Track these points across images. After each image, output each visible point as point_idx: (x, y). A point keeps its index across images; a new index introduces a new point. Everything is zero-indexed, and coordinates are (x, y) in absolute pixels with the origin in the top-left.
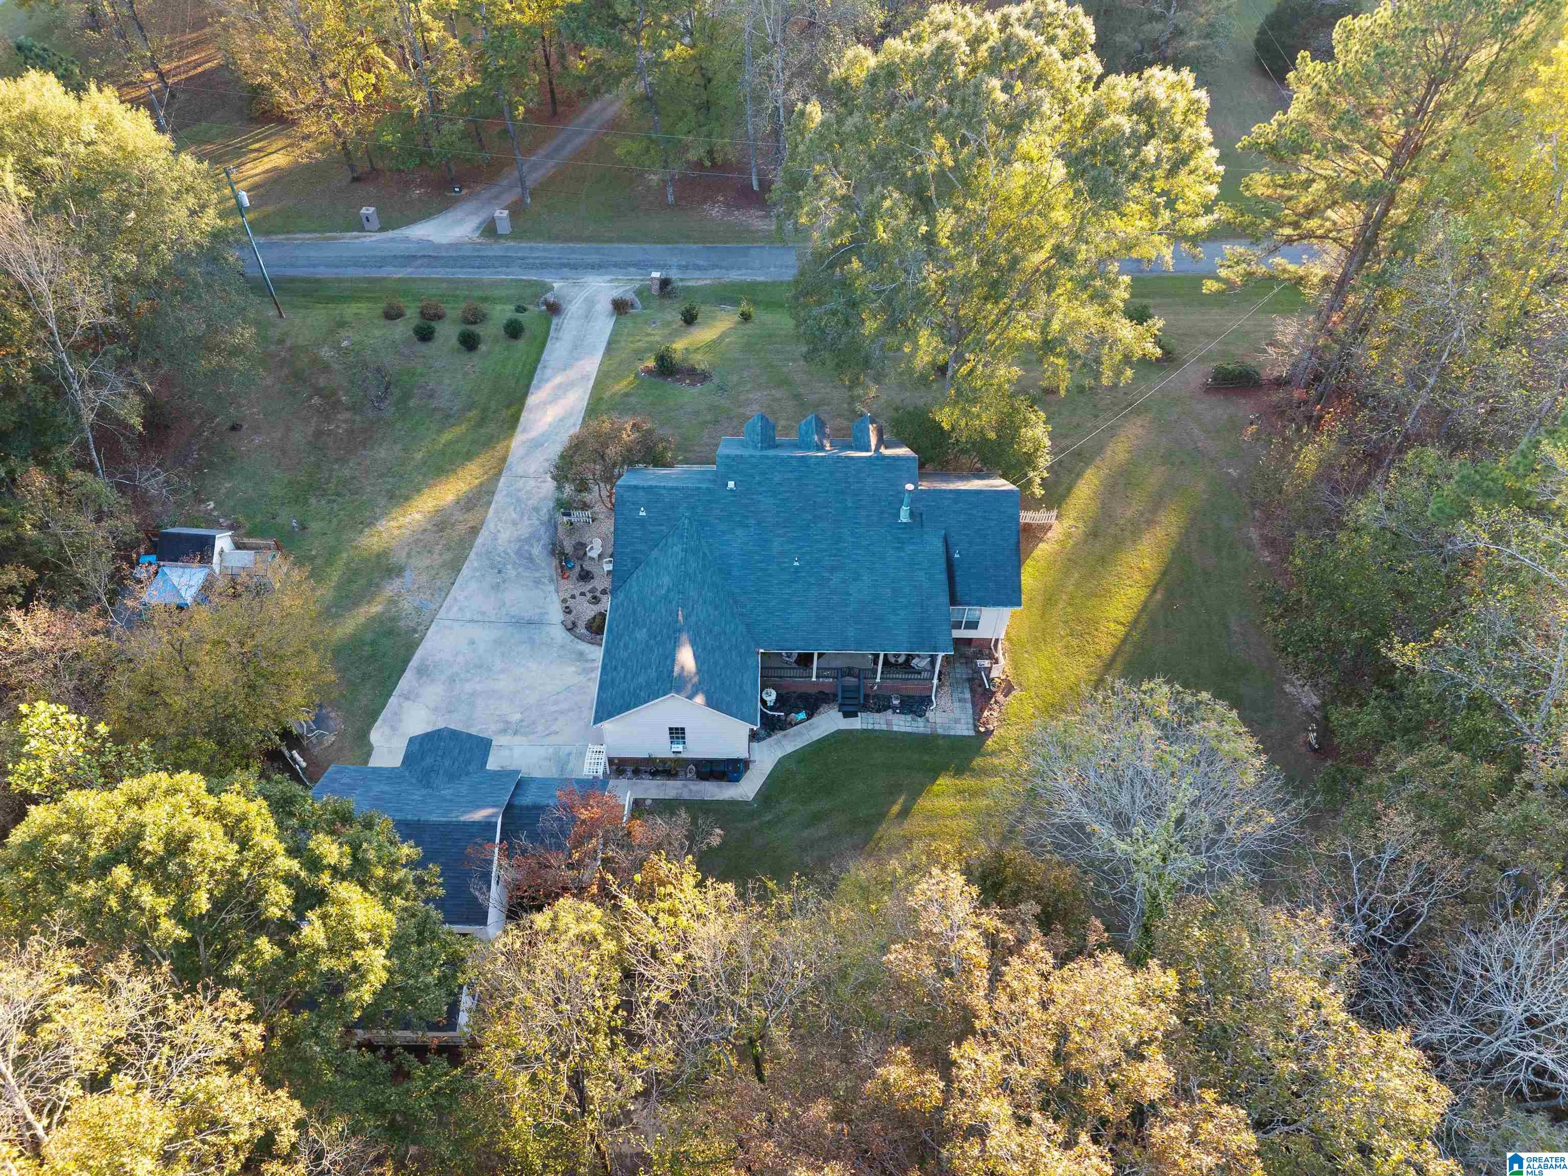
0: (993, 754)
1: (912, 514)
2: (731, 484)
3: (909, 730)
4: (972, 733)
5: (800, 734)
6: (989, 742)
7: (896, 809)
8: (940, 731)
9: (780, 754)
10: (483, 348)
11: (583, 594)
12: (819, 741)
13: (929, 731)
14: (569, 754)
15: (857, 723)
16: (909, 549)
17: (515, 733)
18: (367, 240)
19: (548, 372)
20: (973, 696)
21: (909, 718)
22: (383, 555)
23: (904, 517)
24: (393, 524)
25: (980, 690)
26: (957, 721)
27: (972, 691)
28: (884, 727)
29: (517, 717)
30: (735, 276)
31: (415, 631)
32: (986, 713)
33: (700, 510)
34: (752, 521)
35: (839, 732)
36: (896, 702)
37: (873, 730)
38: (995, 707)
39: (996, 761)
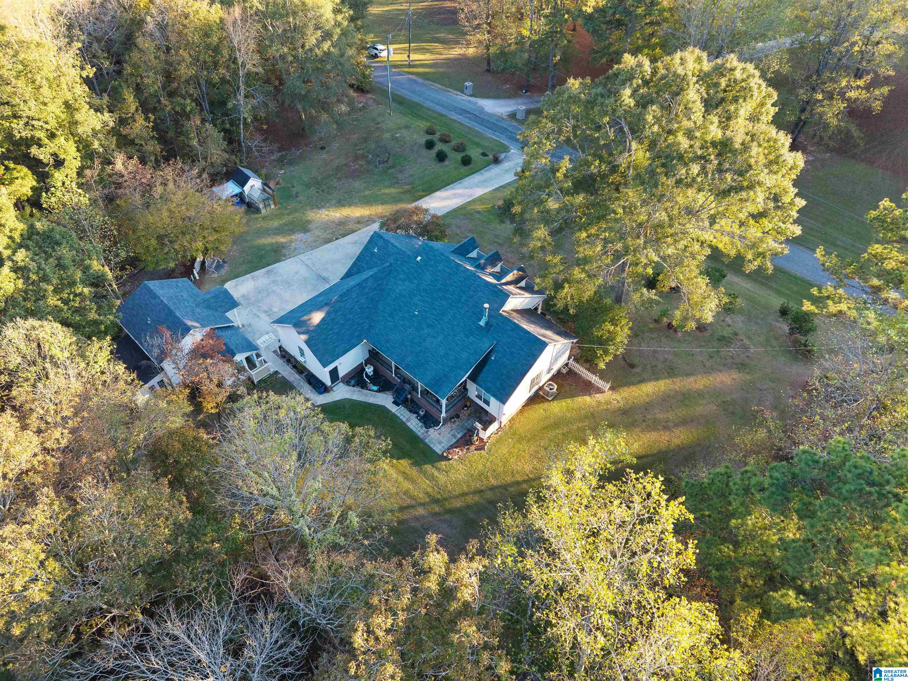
0: (438, 469)
1: (487, 324)
2: (419, 258)
3: (414, 429)
4: (440, 453)
5: (366, 395)
6: (443, 463)
8: (427, 441)
9: (348, 396)
10: (447, 162)
12: (370, 405)
13: (422, 437)
15: (394, 409)
16: (472, 339)
18: (459, 97)
19: (459, 185)
20: (461, 438)
21: (420, 424)
22: (309, 222)
23: (482, 323)
24: (327, 213)
25: (467, 438)
26: (440, 443)
27: (464, 435)
28: (404, 420)
31: (285, 256)
32: (457, 450)
33: (399, 263)
34: (416, 282)
35: (383, 407)
36: (422, 413)
37: (398, 417)
38: (465, 450)
39: (436, 473)
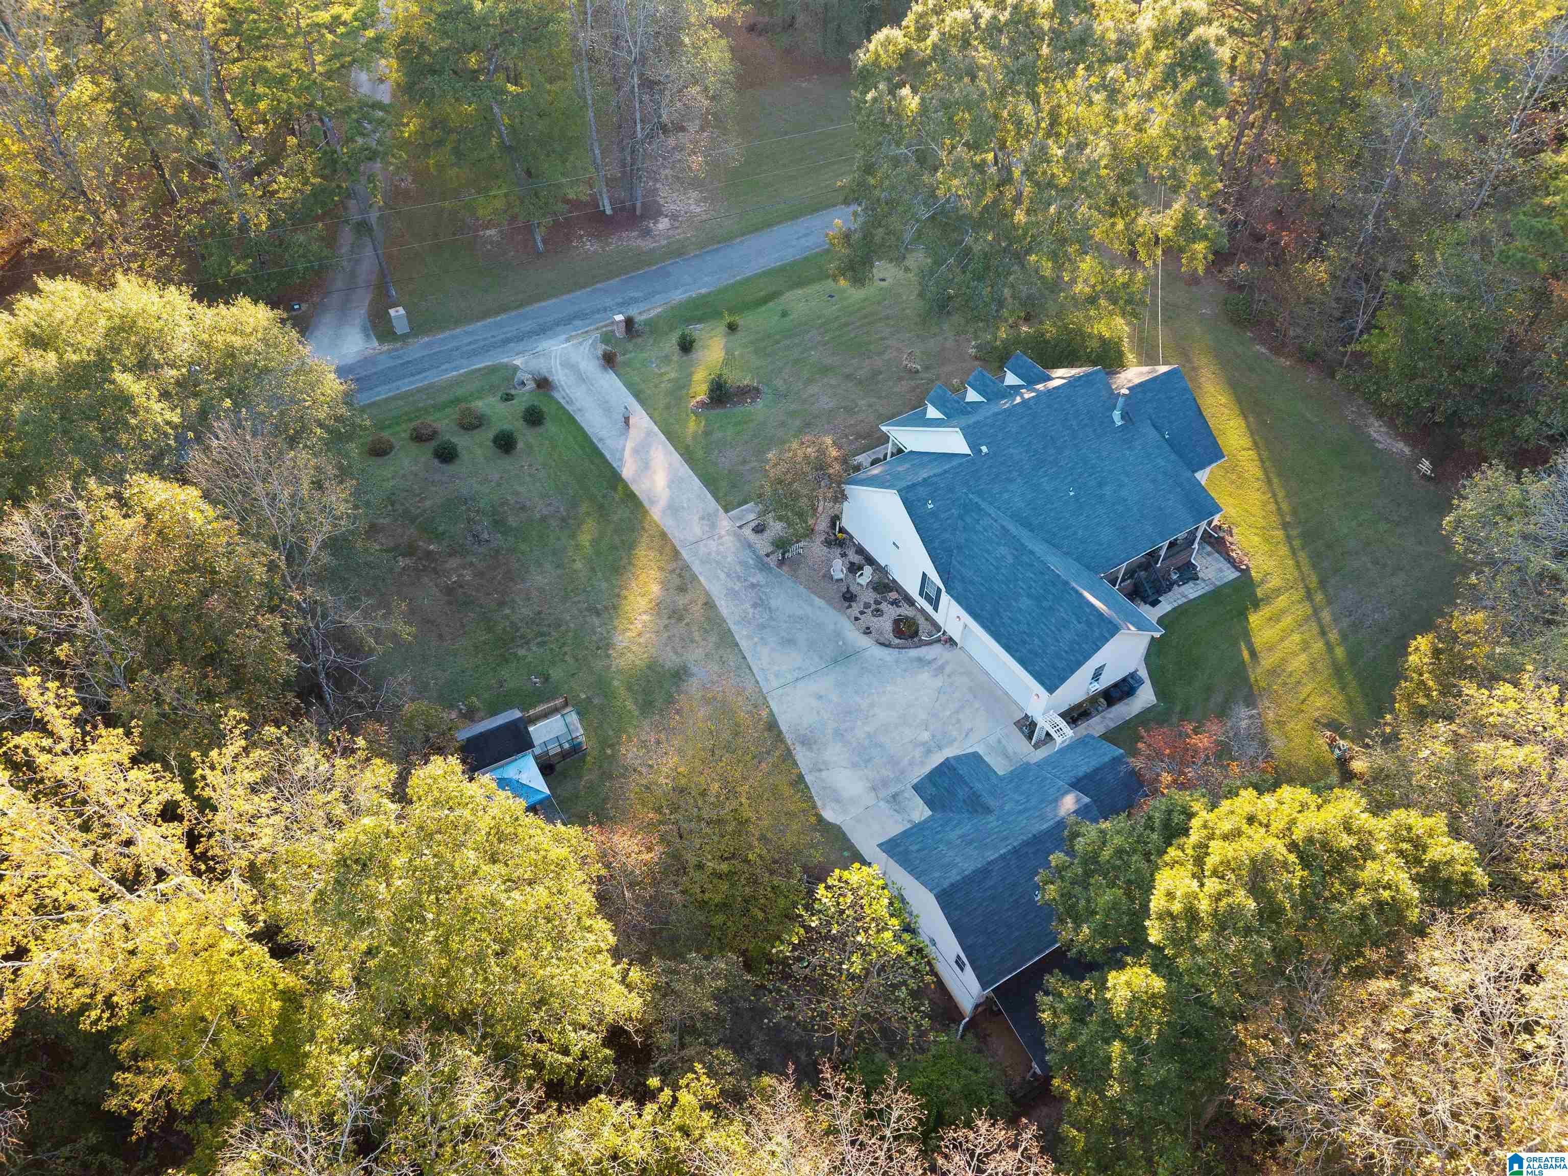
0: (1263, 581)
2: (984, 449)
3: (1200, 593)
6: (1254, 574)
7: (1246, 654)
8: (1218, 583)
10: (524, 443)
11: (862, 613)
13: (1212, 587)
15: (1164, 607)
16: (1137, 445)
17: (940, 748)
20: (1215, 548)
21: (1192, 584)
23: (1118, 421)
24: (630, 634)
25: (1212, 540)
26: (1221, 569)
27: (1208, 543)
28: (1184, 600)
29: (926, 735)
30: (678, 296)
31: (759, 712)
32: (1233, 555)
33: (972, 482)
34: (1015, 474)
36: (1175, 577)
38: (1234, 547)
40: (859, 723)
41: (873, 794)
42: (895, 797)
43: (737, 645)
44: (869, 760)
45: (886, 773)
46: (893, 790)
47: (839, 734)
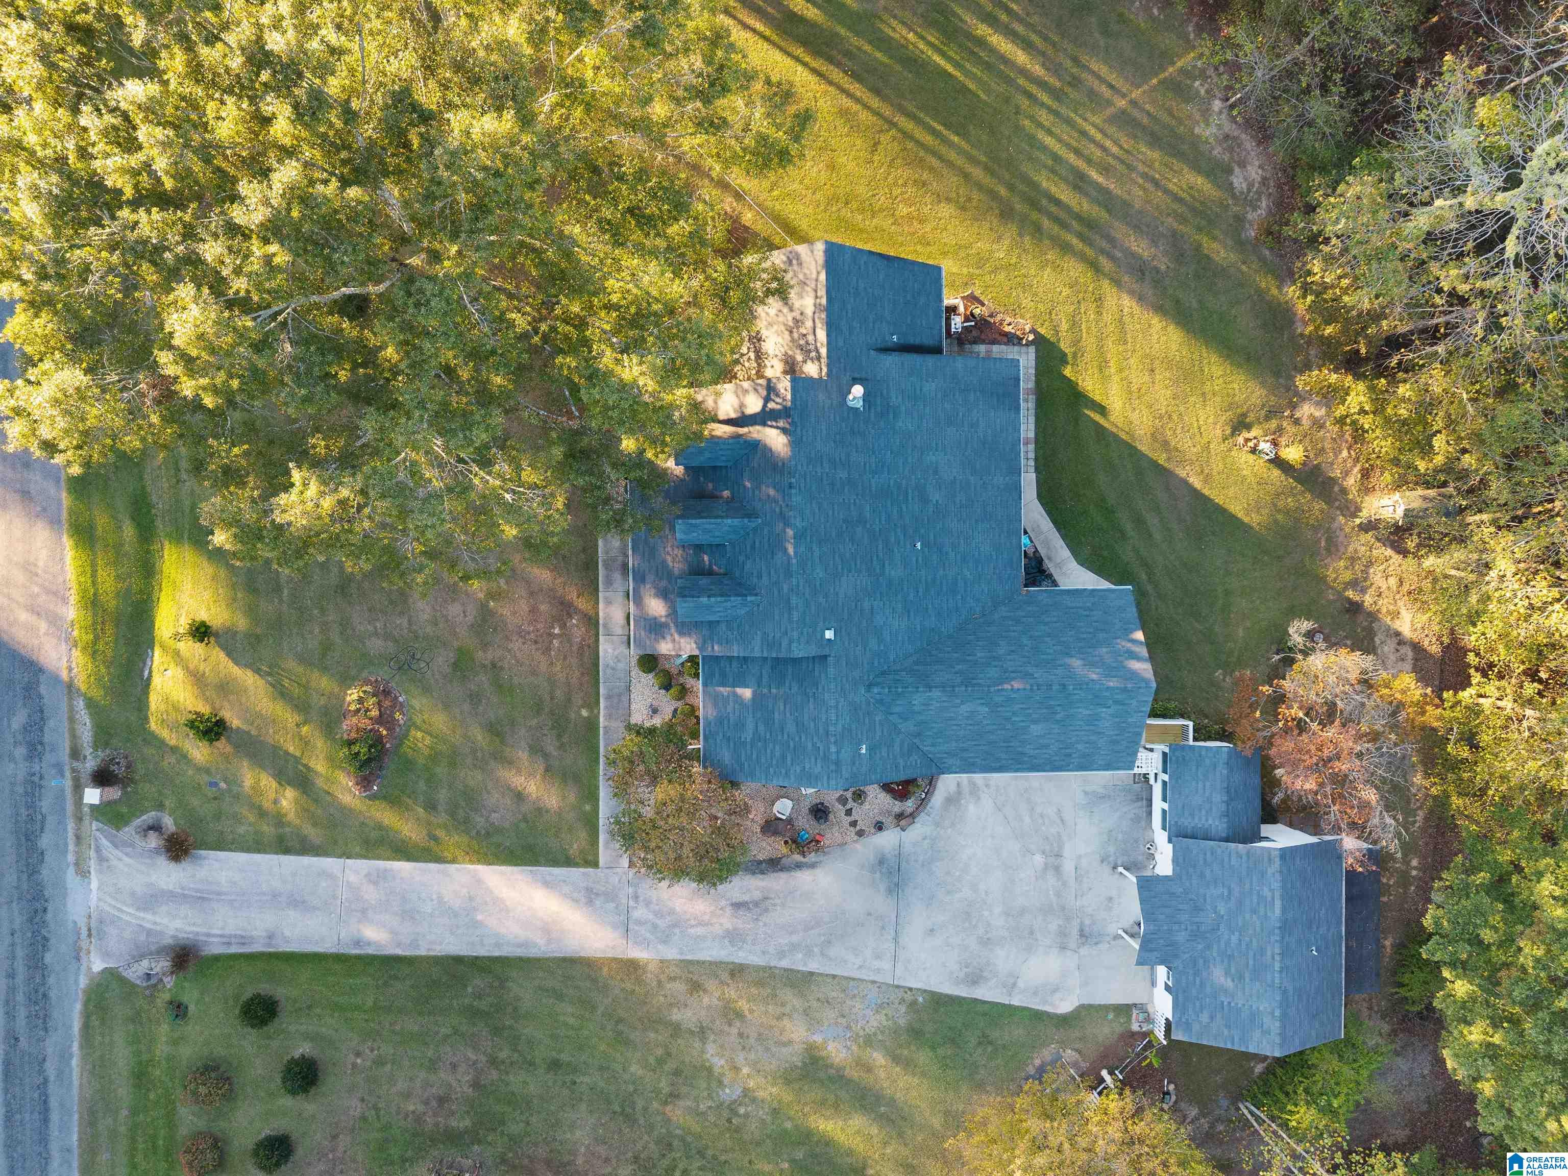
0: (1056, 329)
2: (829, 634)
4: (1032, 349)
5: (1047, 543)
6: (1043, 330)
9: (1073, 565)
11: (849, 812)
12: (1055, 522)
14: (1086, 793)
17: (1059, 856)
20: (983, 342)
25: (975, 333)
27: (976, 342)
29: (1039, 859)
31: (914, 1003)
32: (1008, 329)
34: (866, 605)
35: (1040, 497)
37: (1036, 459)
38: (999, 317)
39: (1064, 326)
40: (986, 913)
41: (1069, 953)
42: (1082, 934)
43: (812, 974)
44: (1032, 933)
45: (1054, 925)
46: (1075, 932)
47: (986, 942)
